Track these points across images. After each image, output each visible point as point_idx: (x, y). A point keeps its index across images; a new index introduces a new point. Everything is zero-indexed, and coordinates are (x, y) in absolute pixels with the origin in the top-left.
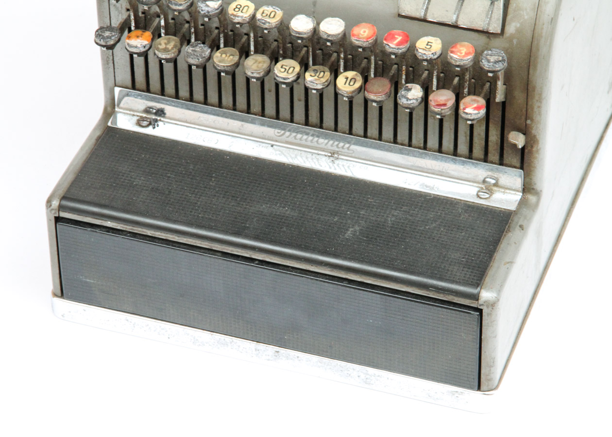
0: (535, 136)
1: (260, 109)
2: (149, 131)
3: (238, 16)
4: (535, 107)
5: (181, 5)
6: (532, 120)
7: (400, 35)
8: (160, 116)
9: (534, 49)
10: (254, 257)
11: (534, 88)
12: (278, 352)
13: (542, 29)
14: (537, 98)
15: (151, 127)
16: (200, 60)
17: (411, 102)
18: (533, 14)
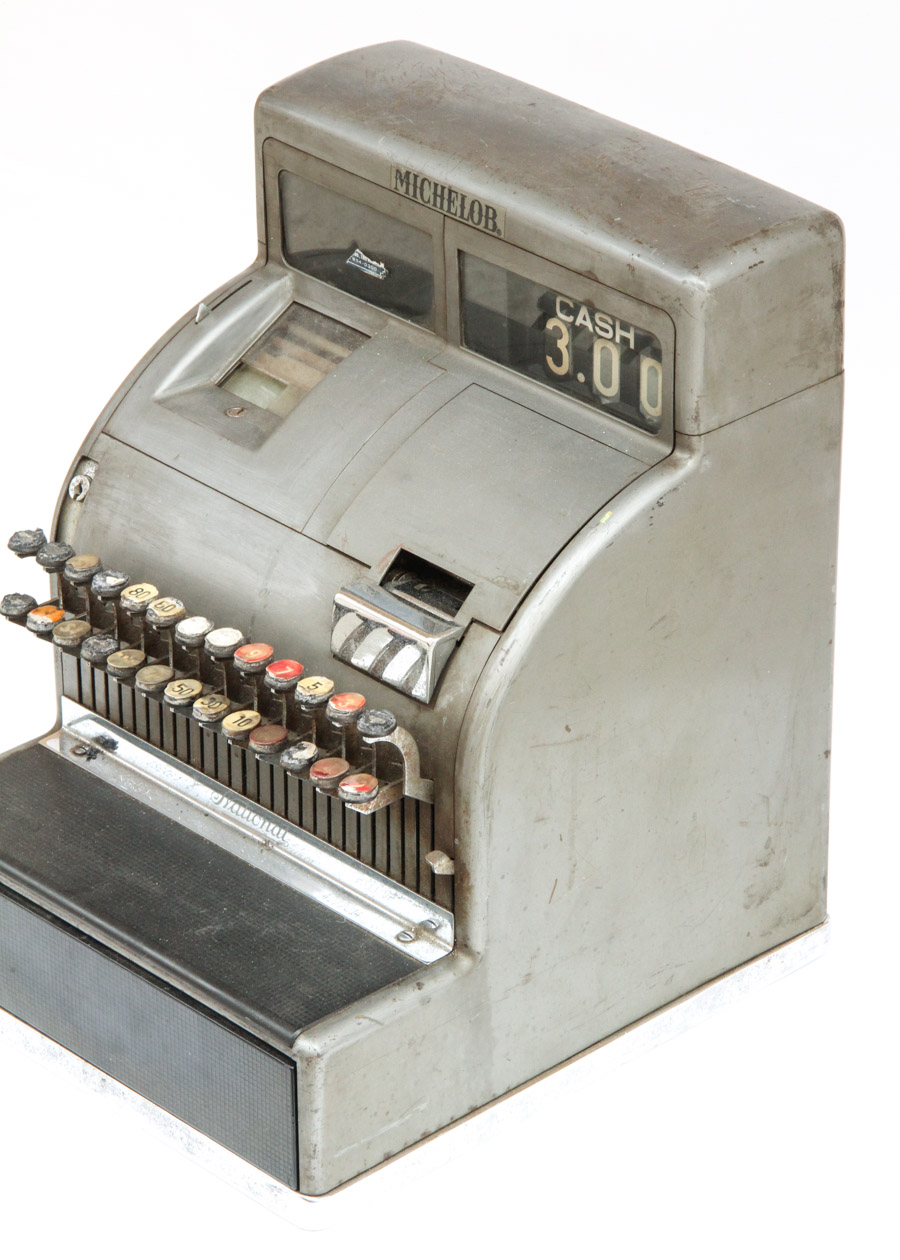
0: (464, 864)
1: (199, 759)
2: (81, 762)
3: (127, 600)
4: (463, 821)
5: (76, 572)
6: (460, 839)
7: (292, 667)
8: (106, 748)
9: (462, 736)
10: (81, 928)
11: (460, 791)
12: (104, 1080)
13: (475, 710)
14: (463, 807)
15: (85, 758)
16: (94, 654)
17: (293, 762)
18: (470, 689)
